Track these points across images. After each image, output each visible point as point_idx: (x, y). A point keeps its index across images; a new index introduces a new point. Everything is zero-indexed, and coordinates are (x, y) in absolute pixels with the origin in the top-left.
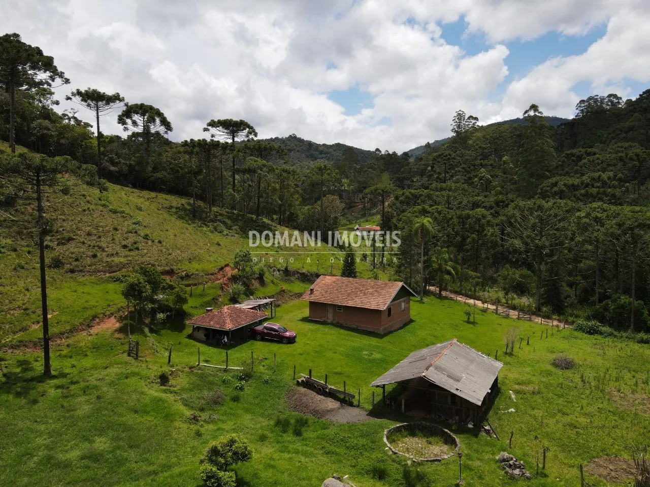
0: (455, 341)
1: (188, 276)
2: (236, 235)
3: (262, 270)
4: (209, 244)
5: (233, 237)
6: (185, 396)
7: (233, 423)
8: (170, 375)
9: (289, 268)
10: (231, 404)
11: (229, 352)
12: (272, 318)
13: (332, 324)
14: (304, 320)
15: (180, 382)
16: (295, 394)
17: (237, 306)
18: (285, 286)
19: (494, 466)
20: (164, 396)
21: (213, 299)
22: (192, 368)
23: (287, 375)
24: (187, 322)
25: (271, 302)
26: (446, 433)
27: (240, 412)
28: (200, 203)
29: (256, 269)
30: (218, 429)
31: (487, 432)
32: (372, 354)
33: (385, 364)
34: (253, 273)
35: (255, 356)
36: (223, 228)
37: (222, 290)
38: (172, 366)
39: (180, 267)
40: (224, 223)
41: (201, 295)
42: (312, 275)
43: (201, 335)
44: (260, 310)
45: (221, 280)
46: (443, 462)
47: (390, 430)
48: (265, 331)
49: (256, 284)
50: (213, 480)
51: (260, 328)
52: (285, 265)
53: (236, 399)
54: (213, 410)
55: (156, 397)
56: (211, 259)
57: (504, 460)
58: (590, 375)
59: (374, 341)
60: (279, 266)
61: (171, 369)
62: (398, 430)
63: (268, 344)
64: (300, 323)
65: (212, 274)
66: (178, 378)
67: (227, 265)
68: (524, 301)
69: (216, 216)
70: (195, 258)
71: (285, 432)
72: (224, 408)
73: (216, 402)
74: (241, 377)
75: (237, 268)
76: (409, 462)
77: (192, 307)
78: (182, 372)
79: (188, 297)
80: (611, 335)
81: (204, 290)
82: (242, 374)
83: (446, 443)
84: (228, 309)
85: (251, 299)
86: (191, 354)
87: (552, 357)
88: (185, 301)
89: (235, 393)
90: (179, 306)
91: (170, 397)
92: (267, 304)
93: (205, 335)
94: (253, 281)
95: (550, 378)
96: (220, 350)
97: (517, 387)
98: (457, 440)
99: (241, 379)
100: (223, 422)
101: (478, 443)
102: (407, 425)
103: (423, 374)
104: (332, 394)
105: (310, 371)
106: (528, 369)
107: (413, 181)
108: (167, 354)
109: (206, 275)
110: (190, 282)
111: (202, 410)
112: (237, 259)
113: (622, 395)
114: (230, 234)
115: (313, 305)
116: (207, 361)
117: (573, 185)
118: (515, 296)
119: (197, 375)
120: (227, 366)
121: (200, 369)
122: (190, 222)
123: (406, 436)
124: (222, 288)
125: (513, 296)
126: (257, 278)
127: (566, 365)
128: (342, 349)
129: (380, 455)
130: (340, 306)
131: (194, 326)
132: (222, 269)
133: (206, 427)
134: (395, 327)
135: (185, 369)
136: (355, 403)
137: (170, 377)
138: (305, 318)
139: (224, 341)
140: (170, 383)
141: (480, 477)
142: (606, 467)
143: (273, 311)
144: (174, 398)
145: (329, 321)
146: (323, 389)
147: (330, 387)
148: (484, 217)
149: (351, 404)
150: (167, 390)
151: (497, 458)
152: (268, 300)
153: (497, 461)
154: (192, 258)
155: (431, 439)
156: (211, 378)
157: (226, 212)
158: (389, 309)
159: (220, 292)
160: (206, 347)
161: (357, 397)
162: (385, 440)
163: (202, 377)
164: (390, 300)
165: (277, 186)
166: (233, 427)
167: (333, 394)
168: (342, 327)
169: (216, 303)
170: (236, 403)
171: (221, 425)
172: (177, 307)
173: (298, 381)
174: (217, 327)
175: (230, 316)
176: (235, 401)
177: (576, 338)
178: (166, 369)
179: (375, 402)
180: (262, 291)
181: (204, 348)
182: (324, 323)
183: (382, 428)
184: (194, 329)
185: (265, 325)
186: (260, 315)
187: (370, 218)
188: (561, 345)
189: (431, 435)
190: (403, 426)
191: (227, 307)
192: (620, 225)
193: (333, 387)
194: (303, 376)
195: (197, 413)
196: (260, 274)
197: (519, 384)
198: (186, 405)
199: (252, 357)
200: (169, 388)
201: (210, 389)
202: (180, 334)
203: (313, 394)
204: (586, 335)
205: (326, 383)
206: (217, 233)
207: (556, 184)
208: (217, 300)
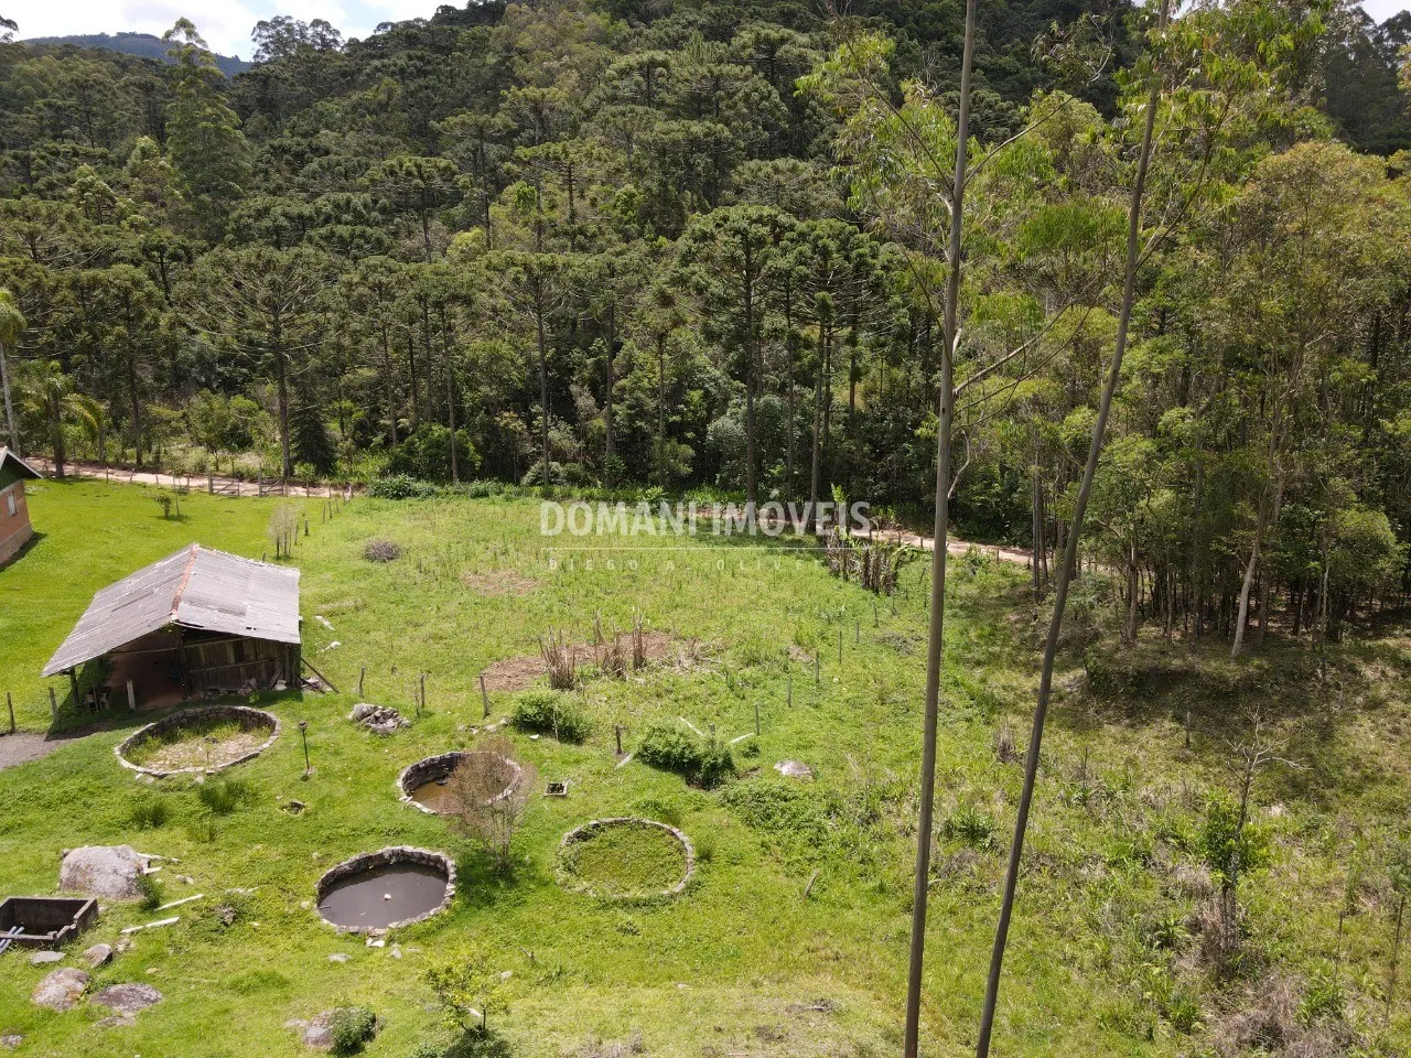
0: (197, 547)
19: (351, 730)
26: (244, 712)
47: (125, 745)
57: (364, 715)
58: (428, 560)
62: (140, 740)
68: (252, 461)
76: (200, 780)
80: (431, 493)
83: (245, 729)
87: (360, 546)
97: (324, 607)
98: (271, 715)
101: (307, 708)
102: (156, 727)
106: (329, 575)
113: (482, 577)
118: (230, 455)
123: (158, 748)
125: (224, 456)
127: (387, 554)
129: (130, 792)
134: (5, 558)
141: (337, 753)
151: (350, 717)
153: (352, 722)
155: (212, 735)
162: (125, 764)
177: (379, 509)
183: (104, 747)
188: (362, 524)
189: (211, 727)
190: (147, 730)
197: (327, 601)
204: (393, 502)
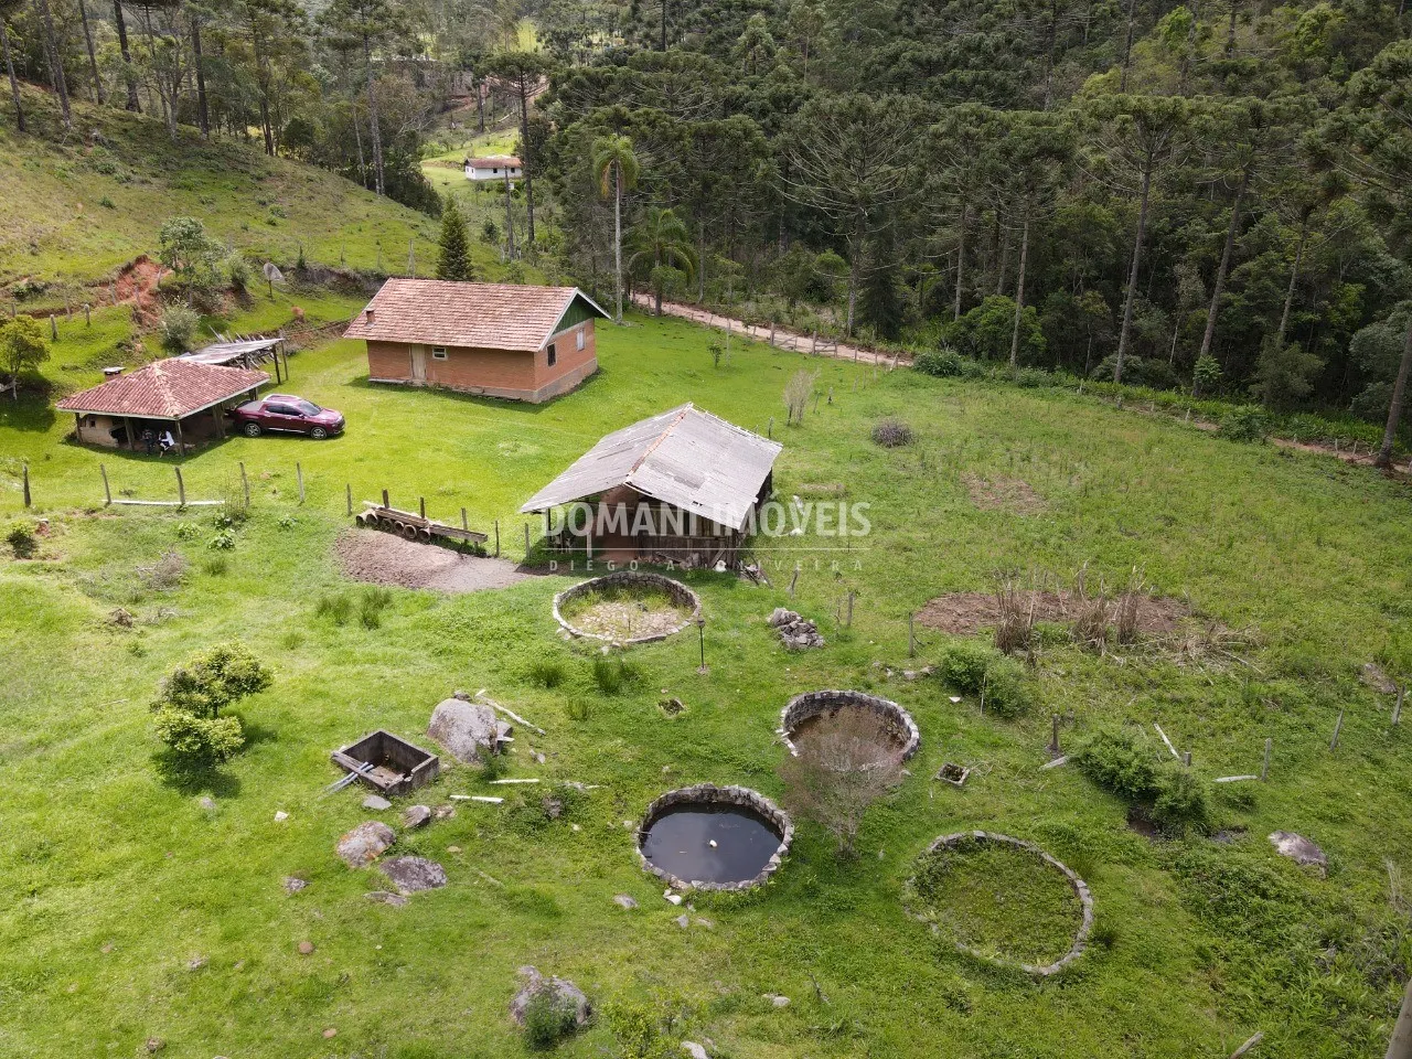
0: (690, 407)
1: (35, 291)
2: (153, 180)
3: (239, 270)
4: (80, 206)
5: (146, 186)
6: (86, 576)
7: (217, 620)
8: (38, 531)
9: (309, 264)
10: (208, 580)
11: (184, 468)
12: (280, 383)
13: (425, 388)
14: (360, 383)
15: (65, 545)
16: (355, 545)
17: (186, 359)
18: (304, 307)
19: (763, 634)
20: (30, 581)
21: (119, 346)
22: (93, 512)
23: (333, 510)
24: (57, 406)
25: (274, 346)
26: (675, 586)
27: (230, 595)
28: (32, 90)
29: (224, 267)
30: (185, 637)
31: (751, 575)
32: (519, 446)
33: (549, 466)
34: (218, 276)
35: (250, 472)
36: (115, 162)
37: (140, 322)
38: (39, 512)
39: (8, 268)
40: (112, 145)
41: (86, 338)
42: (366, 277)
43: (103, 434)
44: (247, 367)
45: (134, 299)
46: (669, 640)
47: (565, 596)
48: (268, 414)
49: (227, 303)
50: (188, 740)
51: (252, 408)
52: (296, 255)
53: (217, 570)
54: (165, 597)
55: (10, 586)
56: (94, 244)
57: (780, 622)
58: (935, 452)
59: (520, 419)
60: (282, 259)
61: (36, 518)
62: (582, 592)
63: (278, 443)
64: (351, 390)
65: (105, 284)
66: (60, 538)
67: (141, 260)
68: (827, 316)
69: (86, 128)
70: (47, 243)
71: (341, 624)
72: (191, 591)
73: (170, 580)
74: (221, 521)
75: (170, 266)
76: (605, 650)
77: (64, 368)
78: (67, 523)
79: (48, 346)
80: (976, 374)
81: (88, 325)
82: (223, 515)
83: (674, 604)
84: (163, 368)
85: (221, 342)
86: (87, 478)
87: (871, 425)
88: (39, 353)
89: (215, 557)
90: (25, 366)
91: (50, 583)
92: (263, 350)
93: (114, 434)
94: (220, 299)
95: (867, 465)
96: (159, 465)
97: (807, 487)
98: (696, 597)
99: (223, 525)
100: (194, 619)
101: (735, 599)
102: (599, 582)
103: (628, 479)
104: (438, 538)
105: (385, 494)
106: (829, 452)
107: (590, 44)
108: (18, 485)
109: (87, 285)
110: (46, 306)
111: (137, 600)
112: (169, 245)
113: (986, 484)
114: (136, 178)
115: (379, 348)
116: (128, 494)
117: (929, 61)
118: (809, 308)
119: (108, 526)
120: (183, 501)
121: (114, 512)
122: (12, 143)
123: (598, 602)
124: (138, 318)
125: (804, 309)
126: (231, 290)
127: (896, 438)
128: (452, 442)
129: (547, 645)
130: (440, 349)
131: (77, 414)
132: (128, 269)
133: (155, 636)
134: (566, 388)
135: (74, 517)
136: (490, 549)
137: (37, 537)
138: (361, 378)
139: (167, 444)
140: (40, 550)
141: (738, 658)
142: (952, 611)
143: (281, 367)
144: (57, 583)
145: (418, 382)
146: (418, 528)
147: (432, 523)
148: (748, 133)
149: (481, 554)
150: (37, 566)
151: (769, 620)
152: (266, 343)
153: (768, 626)
154: (37, 242)
155: (645, 602)
156: (147, 531)
157: (114, 117)
158: (551, 350)
159: (133, 328)
160: (122, 460)
161: (492, 537)
162: (556, 614)
163: (125, 530)
164: (553, 329)
165: (249, 45)
166: (221, 628)
167: (442, 537)
168: (447, 392)
169: (129, 356)
170: (218, 578)
171: (188, 627)
172: (22, 369)
173: (359, 518)
174: (143, 413)
175: (172, 386)
176: (214, 574)
177: (916, 385)
178: (24, 521)
179: (531, 545)
180: (247, 321)
181: (114, 463)
182: (406, 387)
183: (548, 591)
184: (80, 421)
185: (265, 400)
186: (249, 379)
187: (493, 137)
188: (888, 399)
189: (647, 594)
190: (591, 584)
191: (161, 362)
192: (1007, 152)
193: (439, 523)
194: (370, 506)
195: (126, 609)
196: (235, 279)
197: (811, 481)
198: (93, 595)
199: (244, 474)
200: (40, 561)
201: (147, 554)
202: (45, 436)
203: (395, 541)
204: (934, 379)
205: (423, 515)
206: (99, 175)
207: (895, 58)
208: (130, 347)
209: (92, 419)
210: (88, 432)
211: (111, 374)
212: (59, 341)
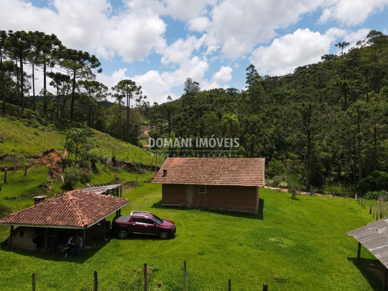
3: (95, 156)
9: (116, 159)
21: (40, 186)
25: (118, 188)
37: (51, 176)
43: (28, 241)
45: (49, 165)
65: (35, 157)
67: (52, 151)
77: (7, 198)
81: (25, 175)
84: (73, 195)
85: (89, 187)
93: (35, 241)
109: (27, 157)
110: (3, 165)
114: (46, 130)
124: (51, 174)
131: (12, 227)
132: (46, 153)
145: (189, 206)
152: (114, 186)
159: (49, 179)
169: (45, 192)
174: (61, 224)
180: (97, 179)
182: (184, 208)
184: (13, 232)
185: (131, 214)
186: (119, 202)
196: (93, 160)
208: (46, 187)
209: (21, 231)
210: (18, 240)
211: (39, 199)
212: (7, 184)
